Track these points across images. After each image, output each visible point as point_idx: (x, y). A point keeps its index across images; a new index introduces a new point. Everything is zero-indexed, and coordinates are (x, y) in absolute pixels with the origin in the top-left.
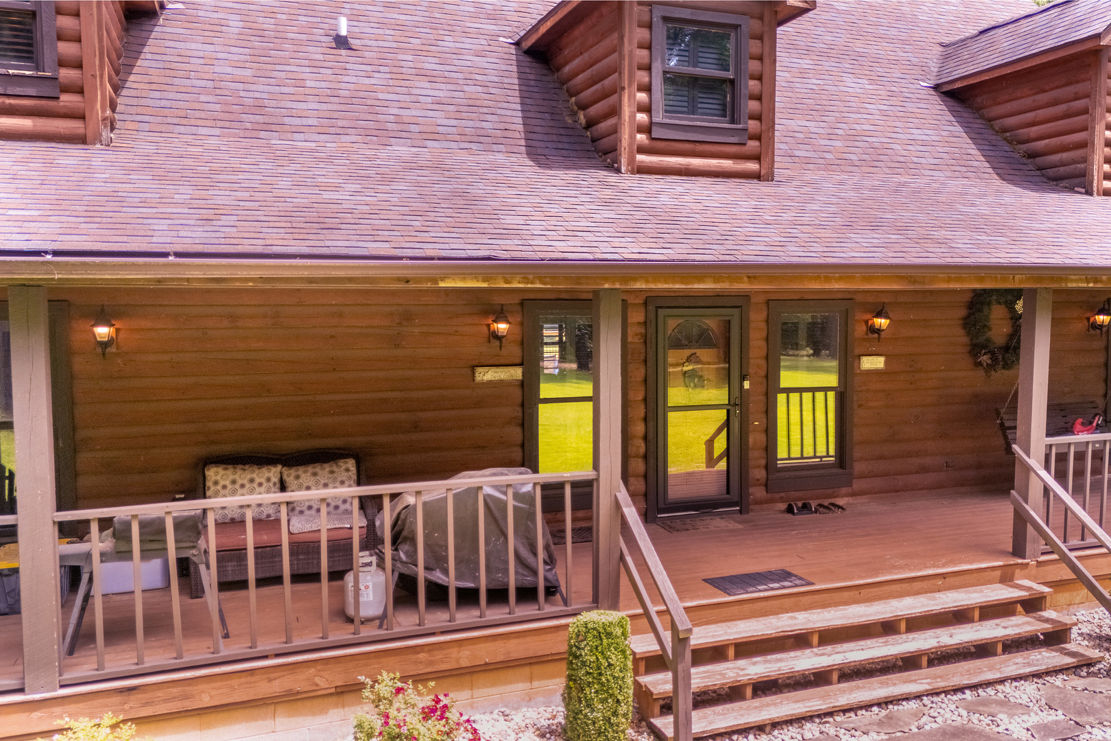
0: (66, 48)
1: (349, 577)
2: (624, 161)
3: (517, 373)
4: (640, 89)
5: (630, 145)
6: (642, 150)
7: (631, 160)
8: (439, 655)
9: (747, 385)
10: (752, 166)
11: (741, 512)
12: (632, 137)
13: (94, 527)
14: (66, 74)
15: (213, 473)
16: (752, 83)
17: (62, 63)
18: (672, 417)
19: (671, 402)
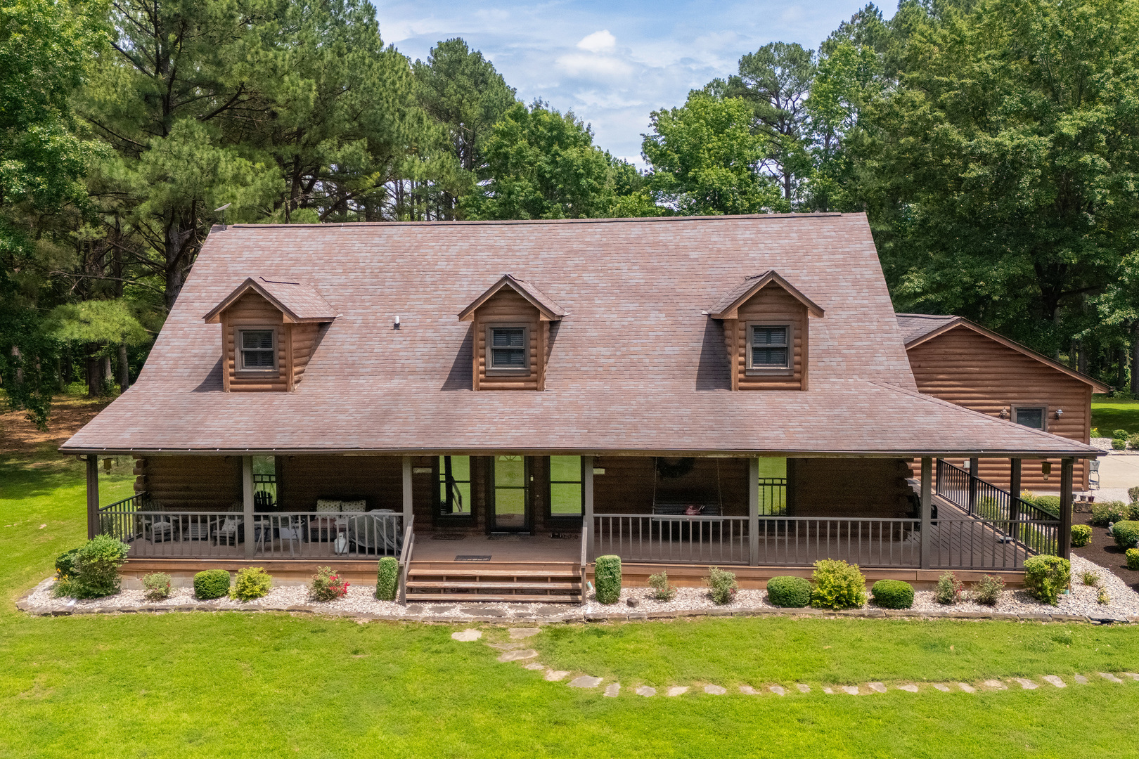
0: (282, 362)
1: (336, 541)
2: (474, 386)
3: (430, 470)
4: (481, 357)
5: (477, 380)
6: (482, 381)
7: (477, 385)
8: (351, 566)
9: (532, 479)
10: (533, 385)
11: (531, 535)
12: (477, 376)
13: (262, 518)
14: (282, 370)
15: (320, 503)
16: (532, 350)
17: (281, 367)
18: (497, 490)
19: (497, 484)
